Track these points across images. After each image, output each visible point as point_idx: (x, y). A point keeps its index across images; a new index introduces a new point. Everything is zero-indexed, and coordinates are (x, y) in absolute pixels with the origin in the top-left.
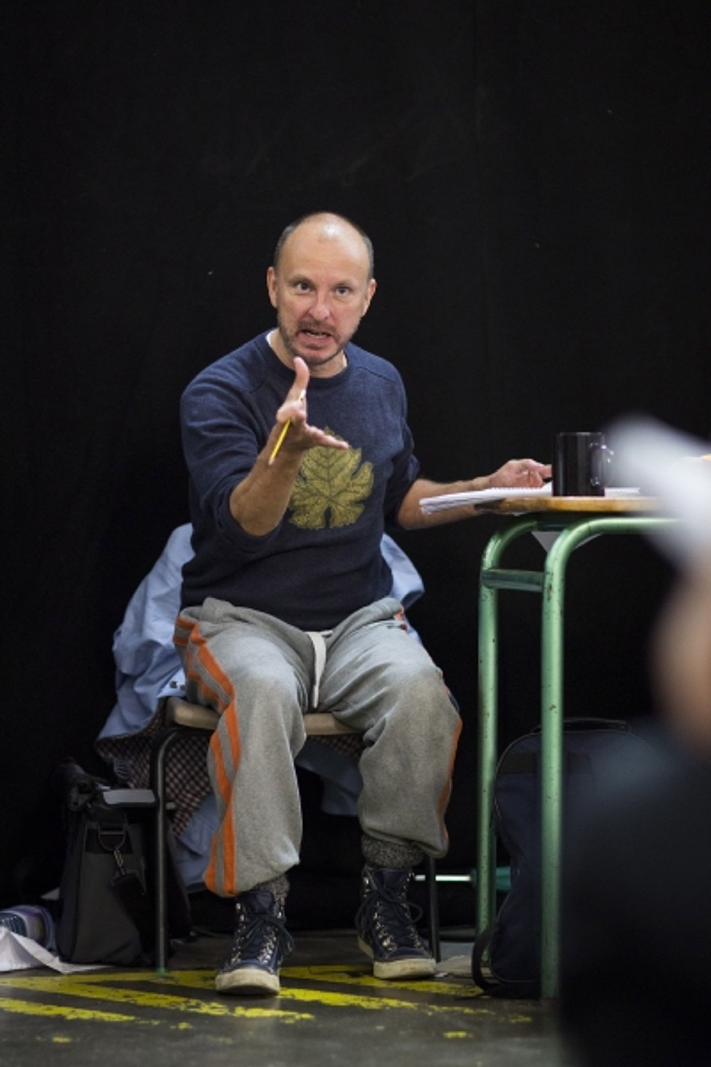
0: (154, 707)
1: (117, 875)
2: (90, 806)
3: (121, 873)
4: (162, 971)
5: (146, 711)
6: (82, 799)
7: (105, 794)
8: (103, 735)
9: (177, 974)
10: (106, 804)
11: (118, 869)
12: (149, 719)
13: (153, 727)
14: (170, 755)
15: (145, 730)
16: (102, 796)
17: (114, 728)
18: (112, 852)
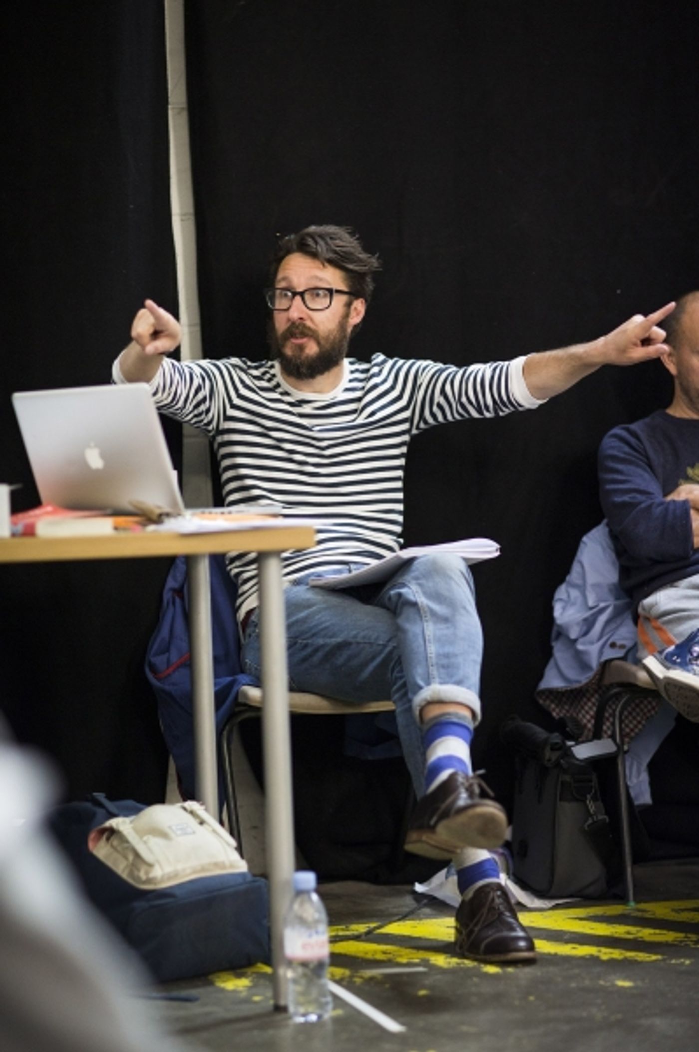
0: (594, 663)
1: (590, 821)
2: (562, 761)
3: (593, 819)
4: (632, 904)
5: (584, 666)
6: (555, 756)
7: (573, 748)
8: (544, 685)
9: (643, 906)
10: (577, 759)
11: (591, 816)
12: (591, 674)
13: (593, 681)
14: (626, 713)
15: (587, 684)
16: (572, 752)
17: (552, 681)
18: (584, 802)
